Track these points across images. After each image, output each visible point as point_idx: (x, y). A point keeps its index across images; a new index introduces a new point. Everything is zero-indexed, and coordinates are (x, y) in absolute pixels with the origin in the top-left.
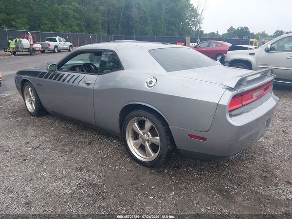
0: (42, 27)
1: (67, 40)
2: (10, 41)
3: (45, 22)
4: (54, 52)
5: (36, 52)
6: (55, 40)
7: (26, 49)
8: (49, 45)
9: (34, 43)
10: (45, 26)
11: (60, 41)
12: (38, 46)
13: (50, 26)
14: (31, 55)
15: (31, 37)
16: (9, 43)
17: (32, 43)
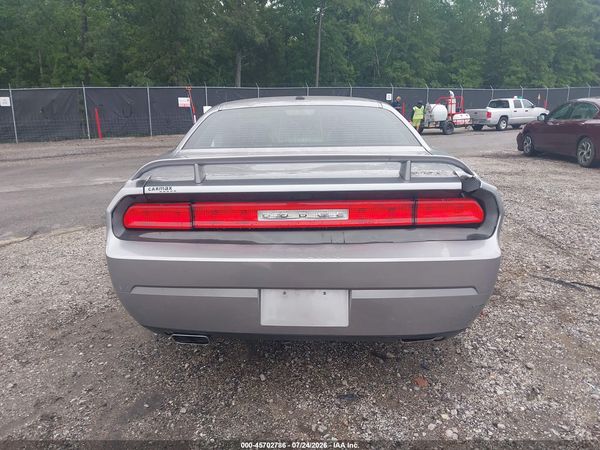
0: (507, 80)
1: (537, 104)
2: (415, 108)
3: (516, 69)
4: (497, 128)
5: (455, 129)
6: (506, 105)
7: (437, 122)
8: (489, 115)
9: (457, 111)
10: (513, 77)
11: (518, 105)
12: (462, 118)
13: (524, 75)
14: (444, 133)
15: (454, 101)
16: (413, 112)
17: (454, 111)
